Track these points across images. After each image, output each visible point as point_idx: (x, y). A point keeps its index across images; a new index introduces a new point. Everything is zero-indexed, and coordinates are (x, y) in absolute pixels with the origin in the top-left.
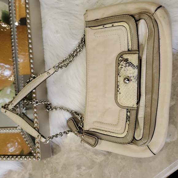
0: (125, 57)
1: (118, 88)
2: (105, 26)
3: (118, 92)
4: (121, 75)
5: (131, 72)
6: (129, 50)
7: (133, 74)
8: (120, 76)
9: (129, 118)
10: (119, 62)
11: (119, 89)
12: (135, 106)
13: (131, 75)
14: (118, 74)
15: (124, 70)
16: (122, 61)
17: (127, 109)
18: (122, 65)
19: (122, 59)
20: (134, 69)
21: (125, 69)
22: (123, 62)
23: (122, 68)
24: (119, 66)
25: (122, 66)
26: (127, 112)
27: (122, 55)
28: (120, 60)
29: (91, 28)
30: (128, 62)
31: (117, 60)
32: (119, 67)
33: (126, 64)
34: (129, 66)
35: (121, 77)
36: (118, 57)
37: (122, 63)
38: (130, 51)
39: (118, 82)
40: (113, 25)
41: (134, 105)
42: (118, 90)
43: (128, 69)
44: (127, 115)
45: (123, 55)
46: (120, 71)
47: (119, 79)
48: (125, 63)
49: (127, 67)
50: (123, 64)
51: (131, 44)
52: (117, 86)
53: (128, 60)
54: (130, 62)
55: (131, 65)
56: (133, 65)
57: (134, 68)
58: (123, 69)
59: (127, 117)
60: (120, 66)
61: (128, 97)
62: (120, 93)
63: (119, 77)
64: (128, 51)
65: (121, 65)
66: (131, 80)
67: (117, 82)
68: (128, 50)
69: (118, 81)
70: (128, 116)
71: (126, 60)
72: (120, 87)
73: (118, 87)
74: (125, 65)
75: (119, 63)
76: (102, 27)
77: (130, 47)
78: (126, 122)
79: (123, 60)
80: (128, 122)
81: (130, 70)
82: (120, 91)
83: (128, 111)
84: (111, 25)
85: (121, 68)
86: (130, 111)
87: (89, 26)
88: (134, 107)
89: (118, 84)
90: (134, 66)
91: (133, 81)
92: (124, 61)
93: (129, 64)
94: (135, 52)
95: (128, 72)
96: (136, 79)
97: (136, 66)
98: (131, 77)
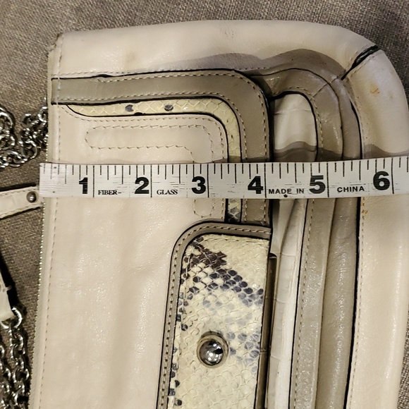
0: (213, 244)
1: (173, 380)
2: (137, 108)
3: (171, 398)
4: (188, 324)
5: (232, 314)
7: (242, 323)
8: (184, 328)
10: (185, 266)
11: (177, 383)
13: (234, 328)
14: (178, 318)
15: (206, 302)
16: (196, 262)
18: (196, 280)
19: (197, 253)
20: (247, 303)
21: (210, 298)
22: (202, 265)
23: (194, 289)
24: (181, 282)
25: (198, 285)
27: (198, 237)
28: (188, 254)
29: (72, 107)
30: (222, 267)
32: (182, 287)
33: (214, 276)
34: (225, 286)
35: (189, 331)
36: (181, 242)
37: (196, 269)
39: (174, 350)
40: (168, 108)
42: (173, 385)
43: (221, 300)
45: (205, 238)
46: (186, 304)
47: (177, 338)
48: (209, 270)
49: (218, 292)
50: (201, 275)
52: (168, 370)
53: (224, 263)
54: (233, 273)
55: (237, 284)
56: (245, 284)
57: (247, 298)
58: (198, 297)
60: (189, 283)
62: (180, 403)
63: (178, 331)
64: (226, 221)
65: (191, 279)
66: (233, 351)
67: (168, 349)
68: (227, 216)
69: (176, 346)
71: (217, 260)
72: (179, 377)
73: (172, 375)
74: (208, 280)
75: (182, 271)
76: (121, 109)
77: (235, 206)
79: (201, 257)
81: (232, 307)
82: (180, 393)
84: (159, 107)
85: (191, 290)
87: (65, 100)
89: (175, 361)
90: (249, 291)
91: (239, 358)
92: (207, 263)
93: (226, 278)
94: (255, 230)
95: (219, 312)
96: (254, 349)
97: (255, 292)
98: (233, 336)
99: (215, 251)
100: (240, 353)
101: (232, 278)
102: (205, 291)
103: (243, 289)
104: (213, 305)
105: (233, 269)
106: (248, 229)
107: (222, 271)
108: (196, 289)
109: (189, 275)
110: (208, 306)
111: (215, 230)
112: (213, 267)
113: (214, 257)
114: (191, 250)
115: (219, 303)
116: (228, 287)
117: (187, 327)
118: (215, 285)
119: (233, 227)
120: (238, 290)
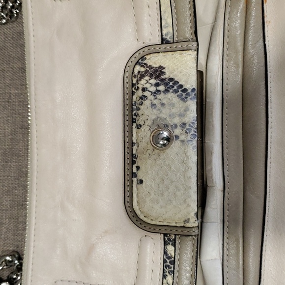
0: (154, 61)
1: (134, 166)
3: (135, 180)
4: (141, 123)
5: (174, 110)
6: (163, 41)
7: (181, 115)
8: (139, 127)
9: (173, 263)
10: (134, 82)
11: (138, 168)
12: (194, 223)
13: (177, 120)
14: (133, 121)
15: (153, 105)
16: (142, 76)
17: (165, 235)
18: (144, 90)
19: (143, 69)
20: (184, 100)
21: (155, 102)
22: (147, 78)
23: (143, 98)
24: (133, 93)
25: (146, 93)
26: (165, 243)
27: (143, 58)
28: (136, 72)
30: (163, 77)
31: (127, 74)
32: (134, 98)
33: (157, 85)
34: (166, 91)
35: (143, 128)
36: (130, 63)
37: (143, 82)
38: (168, 42)
39: (133, 144)
41: (187, 221)
42: (135, 170)
43: (164, 101)
44: (165, 253)
45: (148, 57)
46: (138, 109)
47: (134, 135)
48: (153, 81)
49: (161, 96)
50: (148, 86)
51: (170, 21)
52: (131, 160)
53: (164, 73)
54: (171, 79)
55: (175, 87)
56: (181, 86)
57: (184, 96)
58: (147, 103)
59: (165, 261)
60: (140, 93)
61: (166, 194)
62: (141, 182)
63: (135, 130)
64: (162, 43)
65: (140, 90)
66: (177, 137)
67: (129, 144)
68: (163, 39)
69: (134, 141)
70: (169, 258)
71: (158, 73)
72: (139, 163)
73: (133, 162)
74: (153, 89)
75: (133, 85)
77: (168, 31)
78: (164, 277)
79: (146, 72)
80: (169, 279)
81: (173, 105)
82: (141, 175)
83: (169, 239)
85: (141, 98)
86: (175, 240)
88: (188, 225)
89: (134, 152)
90: (185, 90)
91: (183, 141)
92: (151, 76)
93: (166, 85)
94: (185, 45)
95: (164, 111)
96: (193, 132)
97: (189, 91)
98: (176, 126)
99: (156, 66)
100: (182, 137)
101: (171, 84)
102: (152, 97)
103: (180, 90)
104: (159, 106)
105: (171, 77)
106: (179, 46)
107: (163, 80)
108: (145, 96)
109: (138, 88)
110: (155, 108)
111: (154, 51)
112: (155, 78)
113: (156, 71)
114: (138, 68)
115: (163, 104)
116: (168, 91)
117: (141, 126)
118: (159, 91)
119: (168, 46)
120: (176, 91)
